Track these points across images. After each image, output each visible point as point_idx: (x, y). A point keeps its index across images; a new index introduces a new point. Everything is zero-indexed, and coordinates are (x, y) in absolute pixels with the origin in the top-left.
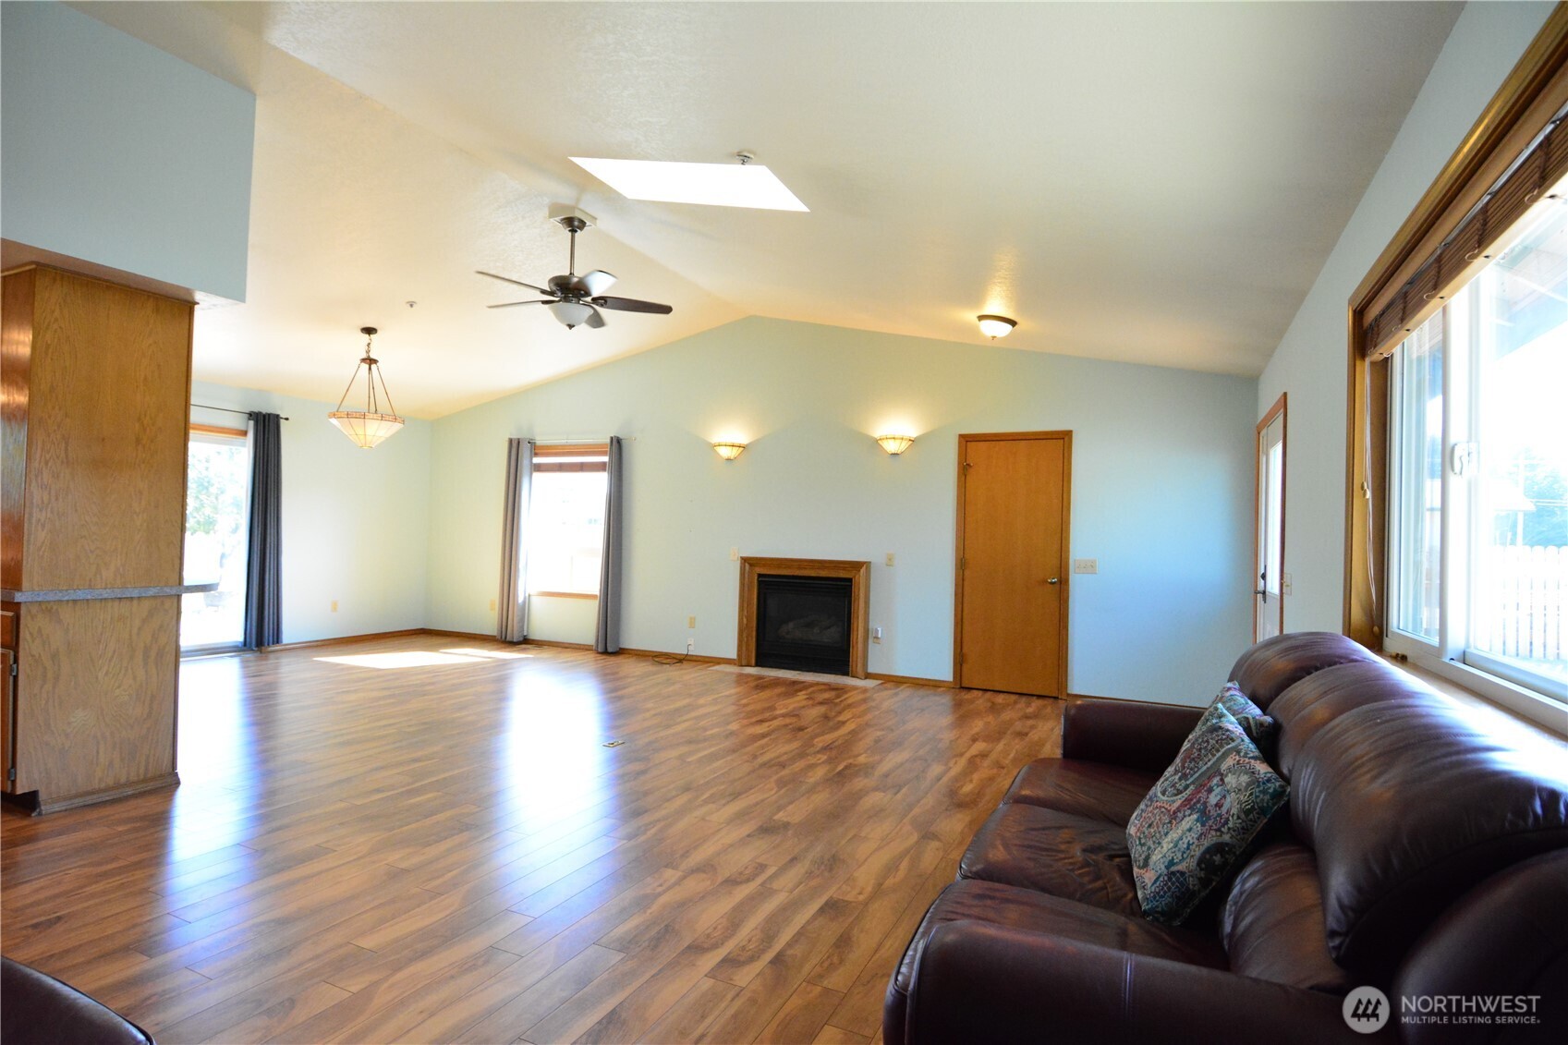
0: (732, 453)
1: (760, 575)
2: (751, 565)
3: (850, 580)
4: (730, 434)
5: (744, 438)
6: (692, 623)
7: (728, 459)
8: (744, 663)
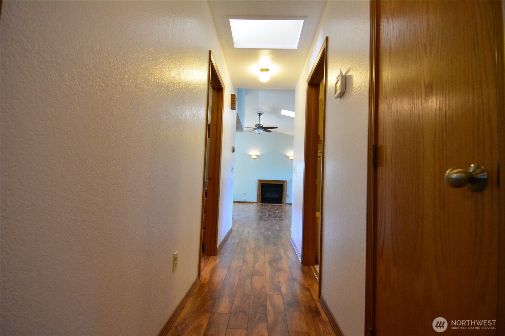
0: (255, 157)
1: (262, 184)
2: (260, 181)
3: (282, 184)
4: (254, 153)
5: (258, 153)
6: (245, 194)
7: (254, 158)
8: (258, 202)
